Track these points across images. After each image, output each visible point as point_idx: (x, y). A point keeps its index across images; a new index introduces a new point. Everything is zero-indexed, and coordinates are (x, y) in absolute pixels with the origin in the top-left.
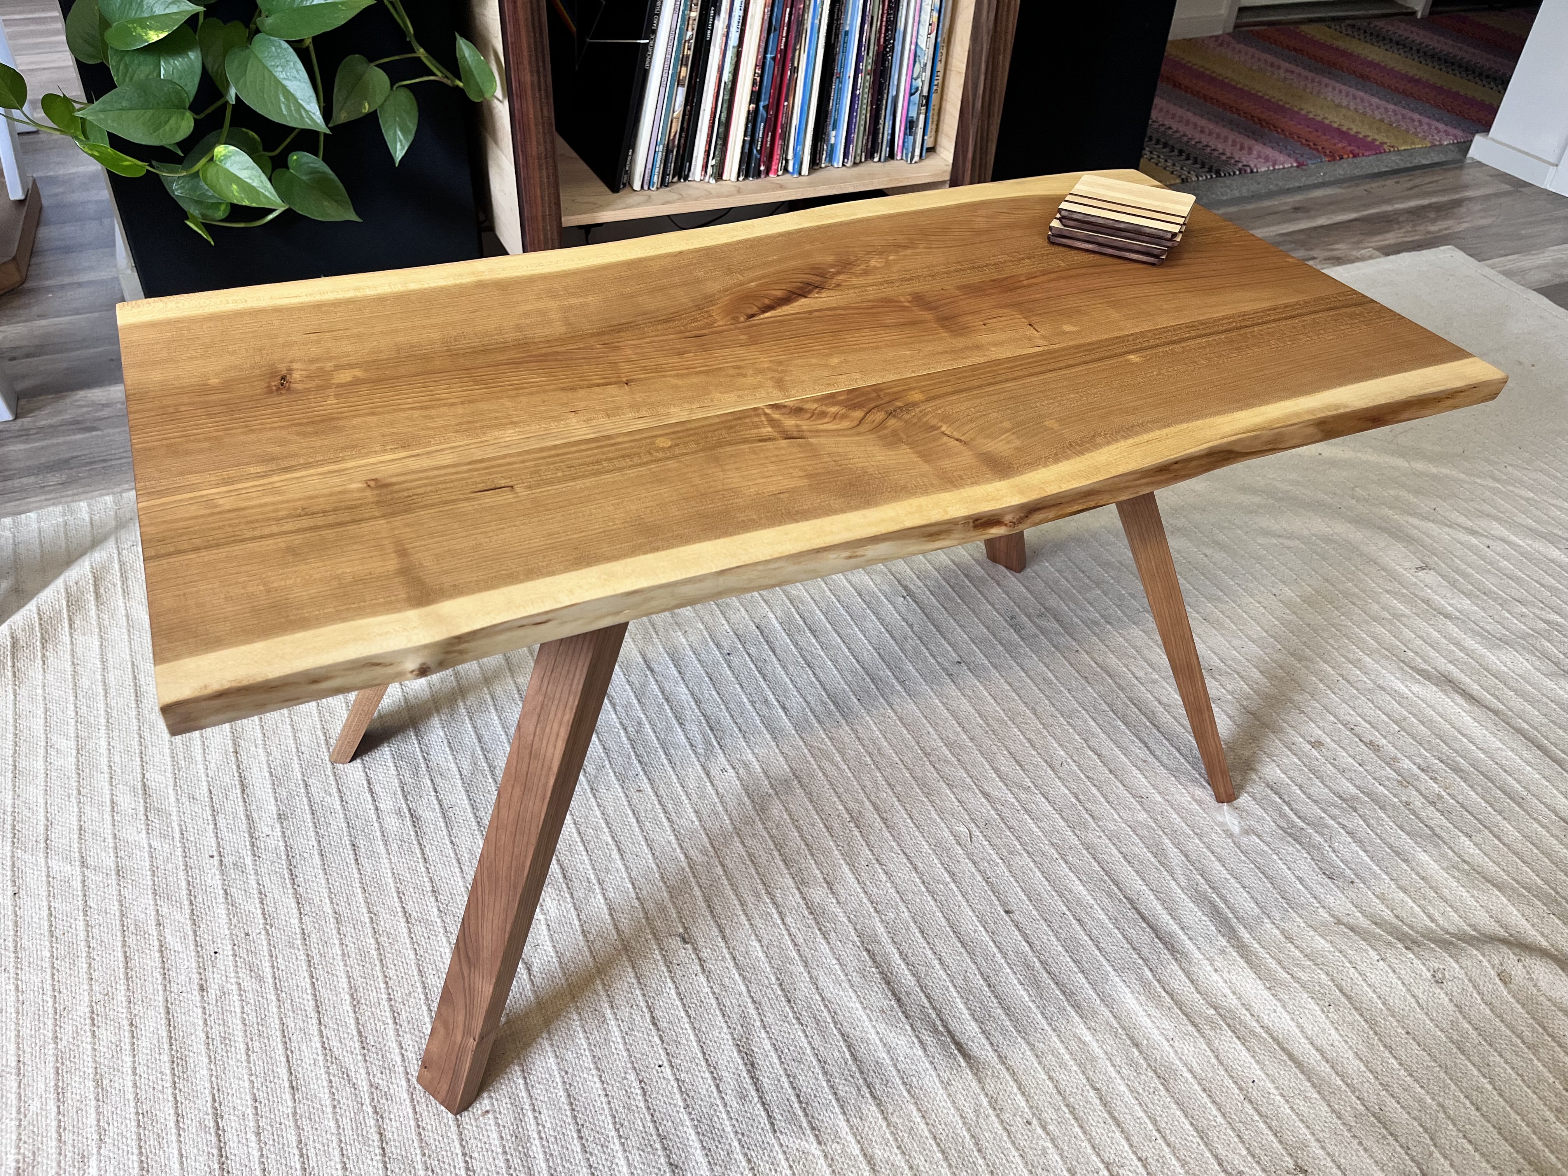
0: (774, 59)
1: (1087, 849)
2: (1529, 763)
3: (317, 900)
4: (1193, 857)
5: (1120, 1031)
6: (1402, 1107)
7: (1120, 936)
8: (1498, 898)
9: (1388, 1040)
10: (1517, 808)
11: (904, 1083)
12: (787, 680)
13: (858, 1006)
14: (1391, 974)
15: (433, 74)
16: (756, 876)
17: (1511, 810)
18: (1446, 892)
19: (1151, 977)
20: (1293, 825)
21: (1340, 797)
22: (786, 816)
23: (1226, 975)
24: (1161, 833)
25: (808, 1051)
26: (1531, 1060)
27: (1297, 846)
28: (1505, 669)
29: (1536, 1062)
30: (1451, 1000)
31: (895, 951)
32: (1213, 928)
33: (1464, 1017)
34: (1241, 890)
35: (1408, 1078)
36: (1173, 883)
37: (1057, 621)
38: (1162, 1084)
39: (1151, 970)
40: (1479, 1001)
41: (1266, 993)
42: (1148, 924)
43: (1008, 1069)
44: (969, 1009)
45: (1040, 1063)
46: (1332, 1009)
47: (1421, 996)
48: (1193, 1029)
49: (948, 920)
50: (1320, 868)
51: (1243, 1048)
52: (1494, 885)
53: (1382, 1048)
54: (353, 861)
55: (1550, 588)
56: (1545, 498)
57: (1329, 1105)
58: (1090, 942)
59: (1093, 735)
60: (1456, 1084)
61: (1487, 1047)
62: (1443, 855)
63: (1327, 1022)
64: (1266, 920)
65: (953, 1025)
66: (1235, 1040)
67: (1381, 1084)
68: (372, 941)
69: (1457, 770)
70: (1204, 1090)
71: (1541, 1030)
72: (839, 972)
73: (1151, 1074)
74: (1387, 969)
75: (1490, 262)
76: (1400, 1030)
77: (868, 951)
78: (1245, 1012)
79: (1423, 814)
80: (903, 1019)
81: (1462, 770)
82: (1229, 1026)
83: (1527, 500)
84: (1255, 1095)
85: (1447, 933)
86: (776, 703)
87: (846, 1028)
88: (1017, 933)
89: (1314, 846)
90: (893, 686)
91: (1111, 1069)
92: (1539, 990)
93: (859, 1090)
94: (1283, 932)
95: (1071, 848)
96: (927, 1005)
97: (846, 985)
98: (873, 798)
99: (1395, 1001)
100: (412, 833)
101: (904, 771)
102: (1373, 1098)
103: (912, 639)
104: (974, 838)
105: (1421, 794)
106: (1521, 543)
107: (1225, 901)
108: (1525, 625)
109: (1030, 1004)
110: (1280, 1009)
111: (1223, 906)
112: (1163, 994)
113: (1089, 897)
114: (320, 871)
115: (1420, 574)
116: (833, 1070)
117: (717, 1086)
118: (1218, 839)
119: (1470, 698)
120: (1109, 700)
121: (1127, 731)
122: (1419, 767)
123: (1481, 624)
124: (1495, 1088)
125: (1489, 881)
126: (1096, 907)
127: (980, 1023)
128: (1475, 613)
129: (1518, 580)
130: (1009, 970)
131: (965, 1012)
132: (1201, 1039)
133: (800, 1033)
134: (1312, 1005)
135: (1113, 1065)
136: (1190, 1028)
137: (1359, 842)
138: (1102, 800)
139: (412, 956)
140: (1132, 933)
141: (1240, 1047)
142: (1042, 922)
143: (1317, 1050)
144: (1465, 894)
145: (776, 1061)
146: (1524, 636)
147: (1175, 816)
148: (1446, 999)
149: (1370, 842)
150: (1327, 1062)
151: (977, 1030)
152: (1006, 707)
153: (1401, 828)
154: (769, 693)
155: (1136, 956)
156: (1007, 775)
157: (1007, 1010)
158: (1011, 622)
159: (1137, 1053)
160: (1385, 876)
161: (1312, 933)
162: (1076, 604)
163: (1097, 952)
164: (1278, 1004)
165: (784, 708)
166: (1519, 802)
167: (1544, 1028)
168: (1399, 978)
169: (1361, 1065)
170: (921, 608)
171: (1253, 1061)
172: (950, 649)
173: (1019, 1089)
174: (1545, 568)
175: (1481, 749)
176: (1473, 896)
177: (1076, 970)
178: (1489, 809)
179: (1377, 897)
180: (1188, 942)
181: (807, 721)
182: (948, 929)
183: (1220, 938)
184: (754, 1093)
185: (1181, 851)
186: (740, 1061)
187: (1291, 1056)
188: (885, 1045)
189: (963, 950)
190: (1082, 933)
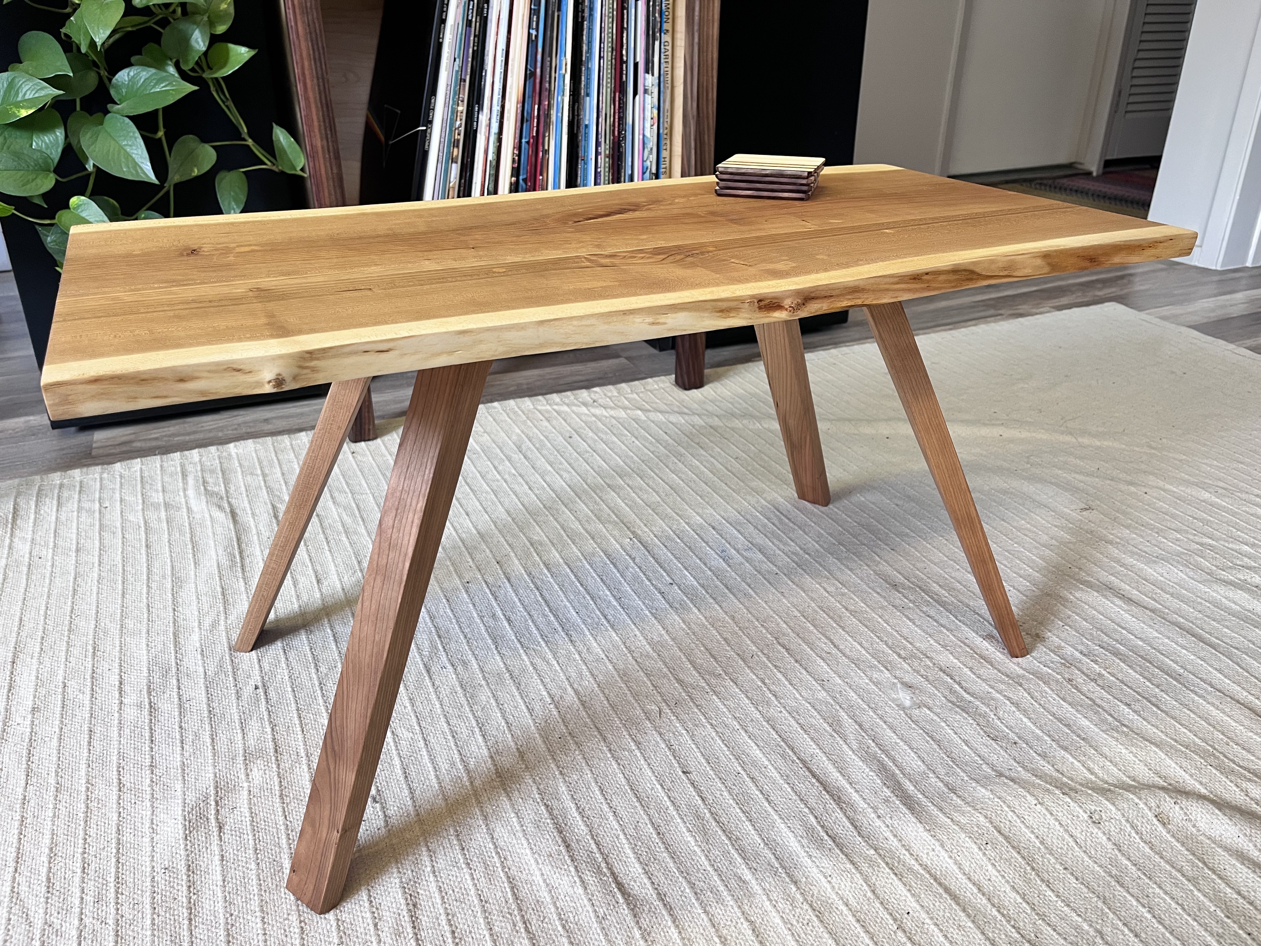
0: (528, 143)
1: (768, 722)
2: (1183, 647)
3: (44, 775)
4: (866, 726)
5: (780, 870)
6: (1059, 934)
7: (789, 790)
8: (1155, 753)
9: (1046, 876)
10: (1175, 683)
11: (561, 919)
12: (516, 600)
13: (528, 851)
14: (1049, 816)
15: (265, 164)
16: (454, 747)
17: (1169, 684)
18: (1105, 750)
19: (815, 824)
20: (962, 699)
21: (1007, 676)
22: (492, 701)
23: (888, 821)
24: (838, 708)
25: (473, 892)
26: (1190, 890)
27: (964, 714)
28: (1162, 579)
29: (1196, 893)
30: (1109, 839)
31: (573, 806)
32: (879, 781)
33: (1123, 855)
34: (909, 751)
35: (1066, 908)
36: (845, 747)
37: (762, 553)
38: (817, 916)
39: (816, 818)
40: (1138, 840)
41: (926, 835)
42: (818, 780)
43: (665, 905)
44: (635, 853)
45: (698, 899)
46: (989, 847)
47: (1079, 835)
48: (851, 867)
49: (628, 780)
50: (985, 732)
51: (900, 883)
52: (1151, 743)
53: (1039, 882)
54: (86, 743)
55: (1202, 520)
56: (1197, 459)
57: (983, 933)
58: (760, 796)
59: (784, 635)
60: (1114, 913)
61: (1147, 881)
62: (1104, 721)
63: (984, 859)
64: (931, 775)
65: (618, 868)
66: (893, 876)
67: (1037, 914)
68: (83, 806)
69: (1116, 654)
70: (858, 921)
71: (1201, 865)
72: (516, 824)
73: (806, 906)
74: (1044, 811)
75: (1148, 311)
76: (1058, 866)
77: (547, 806)
78: (904, 852)
79: (1085, 689)
80: (569, 862)
81: (1121, 654)
82: (887, 864)
83: (1181, 461)
84: (908, 924)
85: (1106, 783)
86: (502, 617)
87: (514, 872)
88: (692, 789)
89: (980, 715)
90: (610, 602)
91: (768, 903)
92: (1199, 831)
93: (515, 926)
94: (946, 785)
95: (752, 720)
96: (595, 850)
97: (520, 835)
98: (576, 686)
99: (1053, 841)
100: (147, 721)
101: (608, 664)
102: (1029, 927)
103: (633, 568)
104: (663, 715)
105: (1083, 673)
106: (1175, 489)
107: (894, 761)
108: (1179, 546)
109: (696, 848)
110: (938, 848)
111: (891, 764)
112: (826, 837)
113: (764, 759)
114: (55, 751)
115: (1084, 513)
116: (493, 908)
117: (376, 925)
118: (892, 712)
119: (1129, 600)
120: (801, 608)
121: (815, 631)
122: (1081, 653)
123: (1140, 547)
124: (1154, 917)
125: (1147, 740)
126: (770, 767)
127: (644, 865)
128: (1134, 539)
129: (1173, 516)
130: (679, 820)
131: (632, 855)
132: (858, 875)
133: (467, 877)
134: (969, 843)
135: (770, 900)
136: (849, 866)
137: (1025, 712)
138: (786, 683)
139: (115, 818)
140: (801, 787)
141: (896, 882)
142: (717, 780)
143: (974, 884)
144: (1124, 751)
145: (439, 901)
146: (1179, 554)
147: (852, 694)
148: (1104, 838)
149: (1034, 711)
150: (984, 894)
151: (640, 871)
152: (708, 615)
153: (1064, 700)
154: (498, 609)
155: (802, 806)
156: (702, 665)
157: (673, 856)
158: (722, 555)
159: (794, 889)
160: (1046, 738)
161: (974, 785)
162: (781, 541)
163: (766, 804)
164: (937, 844)
165: (509, 620)
166: (1177, 678)
167: (1204, 863)
168: (1056, 820)
169: (1018, 897)
170: (644, 546)
171: (908, 894)
172: (665, 574)
173: (674, 922)
174: (1198, 506)
175: (1140, 638)
176: (1132, 752)
177: (744, 819)
178: (1148, 683)
179: (1039, 755)
180: (855, 794)
181: (527, 629)
182: (627, 787)
183: (885, 789)
184: (410, 930)
185: (856, 722)
186: (403, 901)
187: (947, 890)
188: (547, 885)
189: (637, 804)
190: (754, 788)
